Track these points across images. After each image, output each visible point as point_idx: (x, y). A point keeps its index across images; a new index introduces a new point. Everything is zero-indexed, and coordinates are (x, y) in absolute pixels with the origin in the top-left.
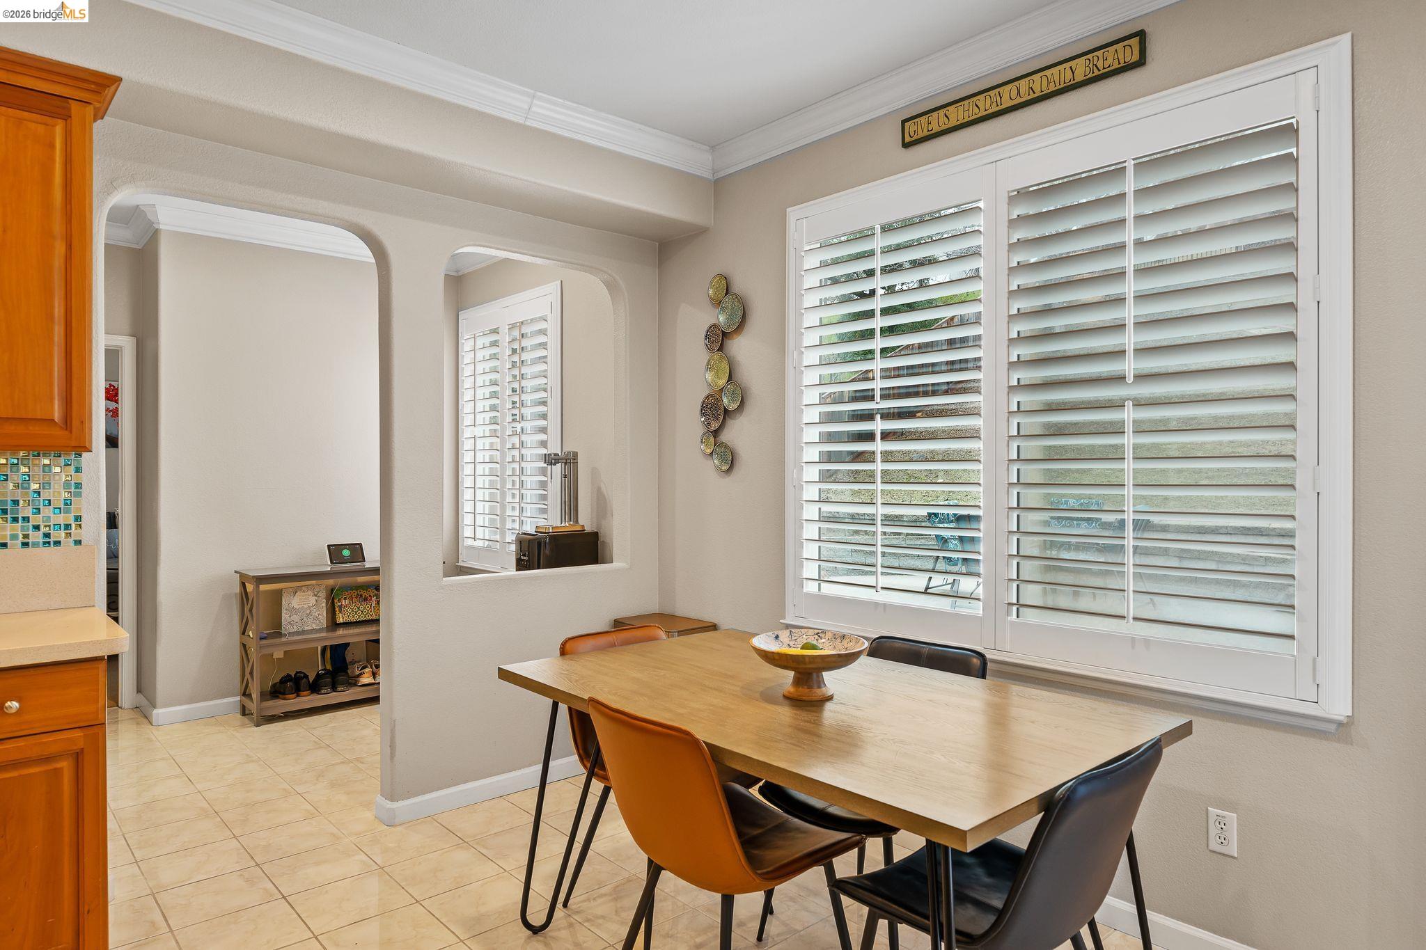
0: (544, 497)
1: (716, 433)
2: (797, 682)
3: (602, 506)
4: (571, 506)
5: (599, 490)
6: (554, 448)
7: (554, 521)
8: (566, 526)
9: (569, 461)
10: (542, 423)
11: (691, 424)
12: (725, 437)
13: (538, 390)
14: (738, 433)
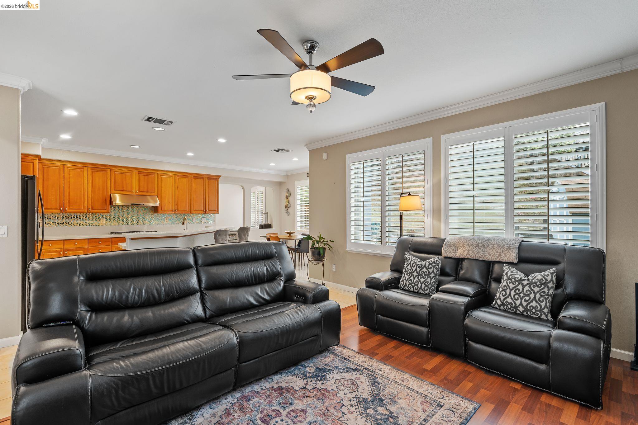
0: (262, 217)
1: (287, 210)
2: (289, 235)
3: (272, 221)
4: (267, 220)
5: (271, 218)
6: (264, 212)
7: (264, 223)
8: (266, 223)
9: (267, 214)
10: (262, 203)
11: (284, 209)
12: (288, 211)
13: (262, 196)
14: (289, 210)
